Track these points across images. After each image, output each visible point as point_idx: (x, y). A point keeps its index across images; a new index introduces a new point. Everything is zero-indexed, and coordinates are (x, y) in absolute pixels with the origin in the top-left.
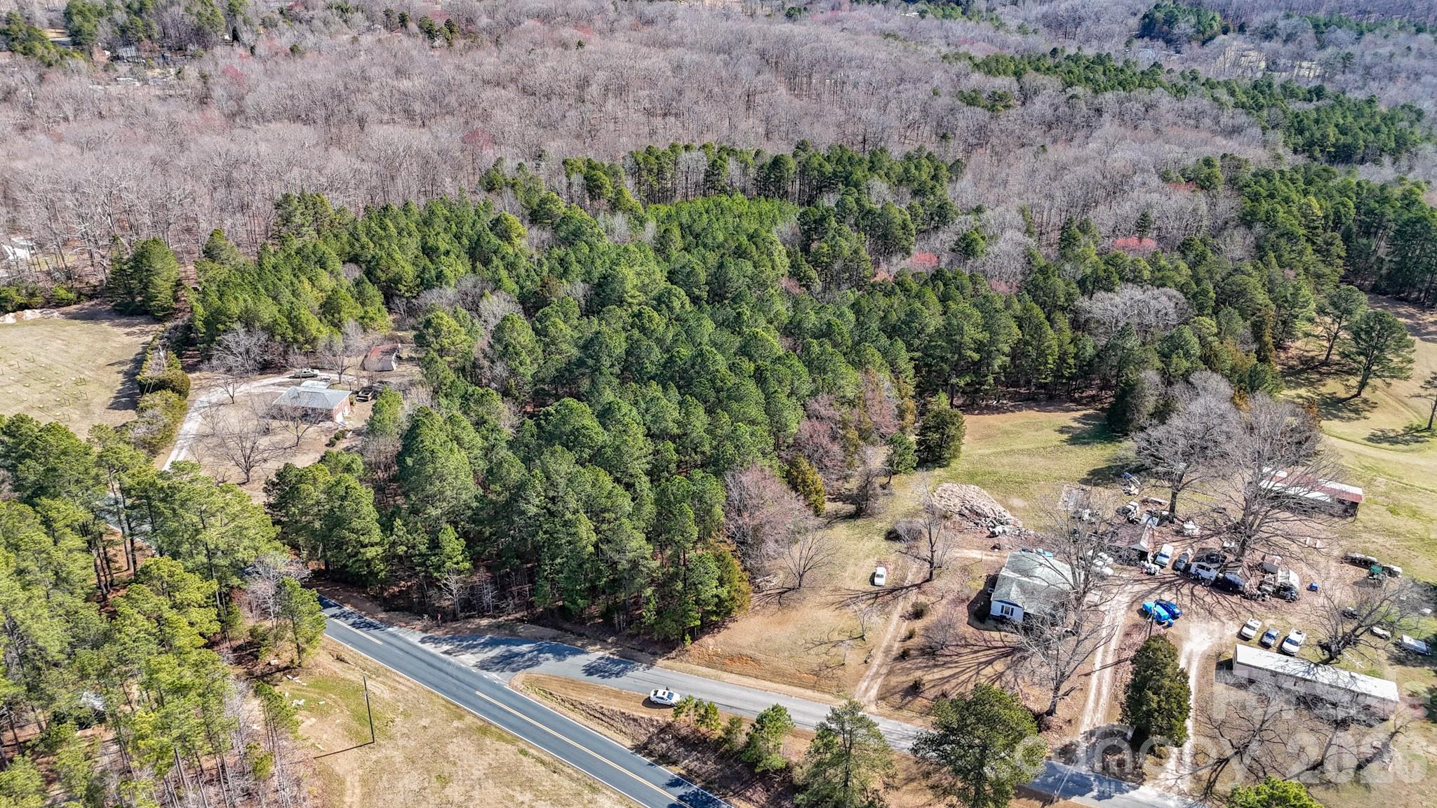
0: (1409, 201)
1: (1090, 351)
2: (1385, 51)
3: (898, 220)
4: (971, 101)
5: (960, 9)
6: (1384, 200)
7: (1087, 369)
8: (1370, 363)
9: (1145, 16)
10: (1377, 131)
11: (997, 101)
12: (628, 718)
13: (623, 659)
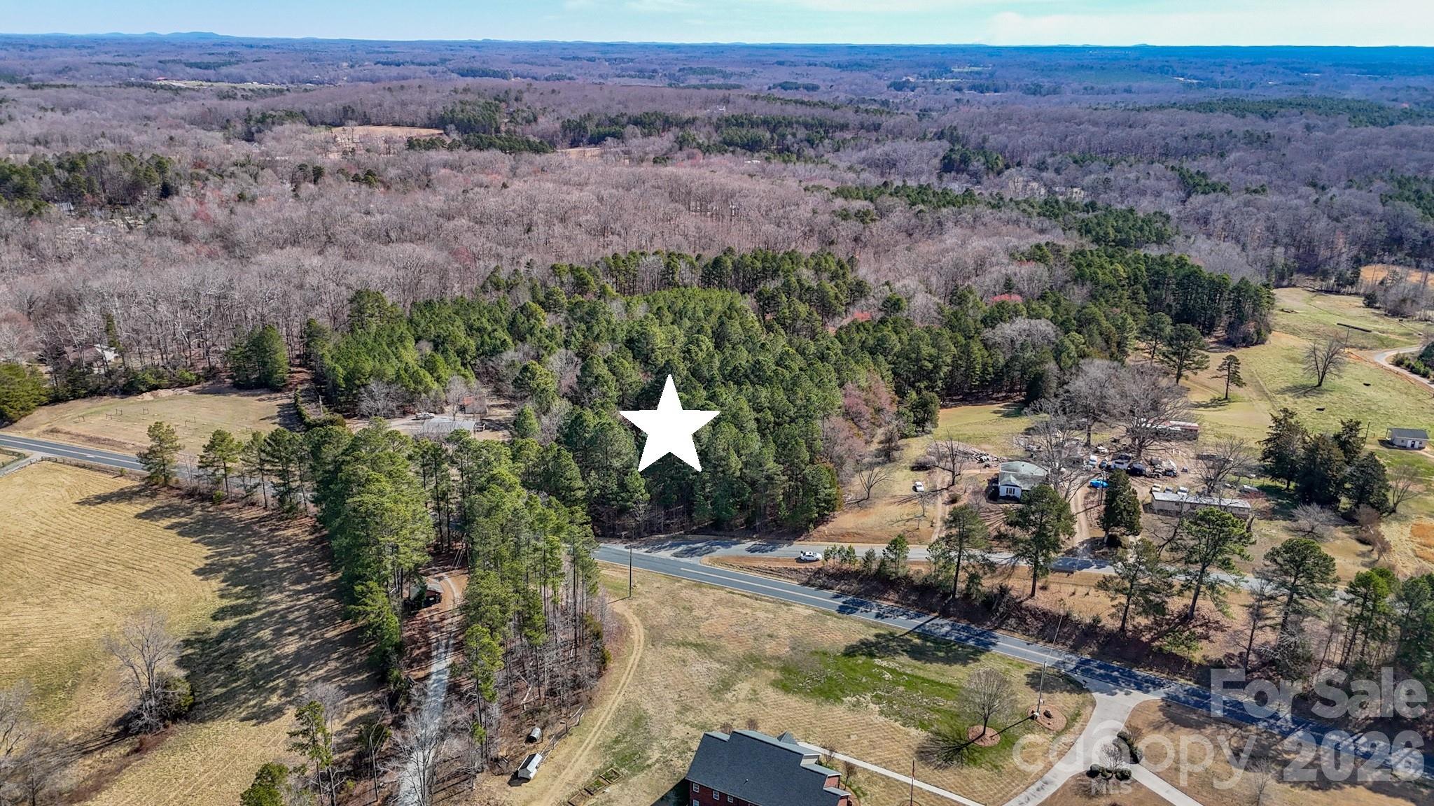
0: (1181, 263)
1: (1002, 361)
2: (1132, 176)
3: (832, 293)
4: (845, 216)
5: (794, 157)
6: (1166, 264)
7: (999, 375)
8: (1182, 360)
9: (944, 158)
10: (1141, 229)
11: (862, 216)
12: (790, 570)
13: (769, 543)
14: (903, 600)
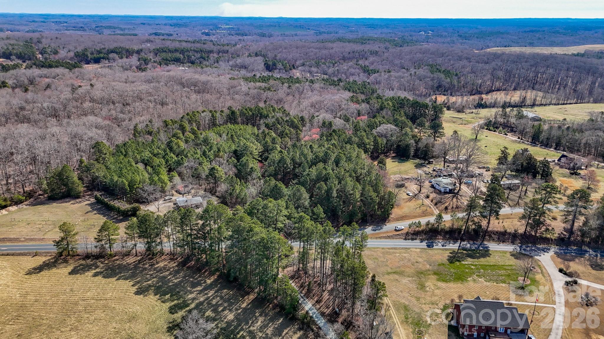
1: (385, 142)
5: (203, 65)
9: (265, 64)
12: (396, 235)
13: (378, 226)
14: (444, 238)
